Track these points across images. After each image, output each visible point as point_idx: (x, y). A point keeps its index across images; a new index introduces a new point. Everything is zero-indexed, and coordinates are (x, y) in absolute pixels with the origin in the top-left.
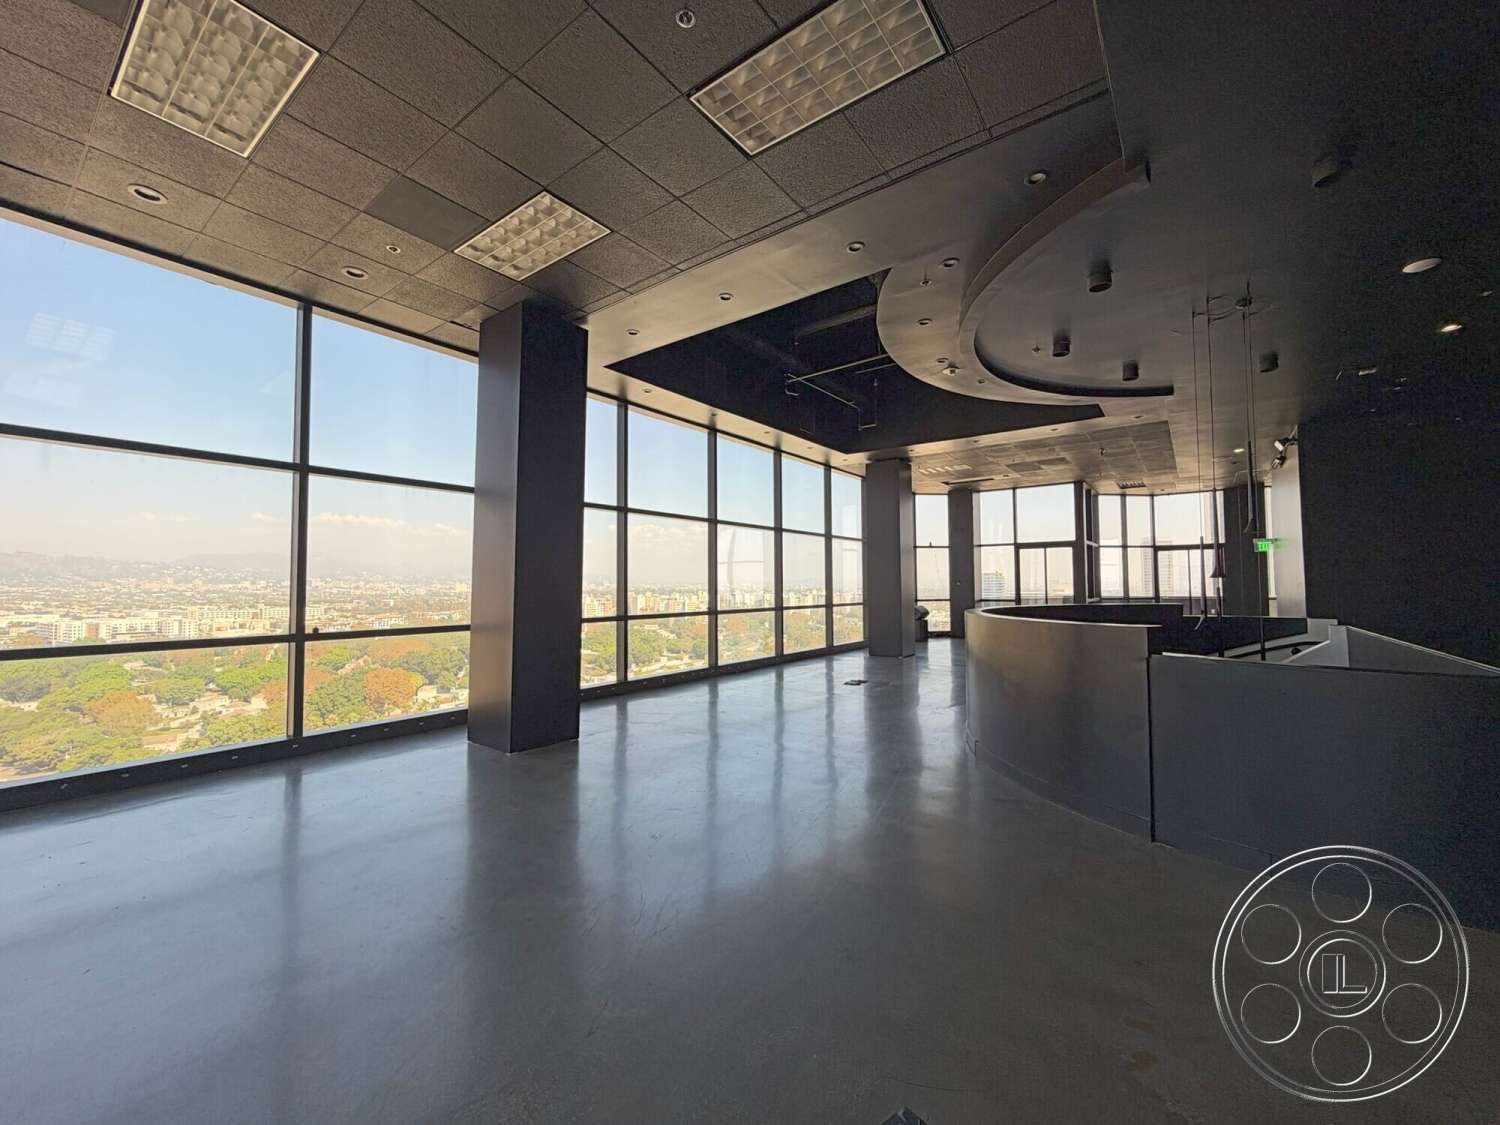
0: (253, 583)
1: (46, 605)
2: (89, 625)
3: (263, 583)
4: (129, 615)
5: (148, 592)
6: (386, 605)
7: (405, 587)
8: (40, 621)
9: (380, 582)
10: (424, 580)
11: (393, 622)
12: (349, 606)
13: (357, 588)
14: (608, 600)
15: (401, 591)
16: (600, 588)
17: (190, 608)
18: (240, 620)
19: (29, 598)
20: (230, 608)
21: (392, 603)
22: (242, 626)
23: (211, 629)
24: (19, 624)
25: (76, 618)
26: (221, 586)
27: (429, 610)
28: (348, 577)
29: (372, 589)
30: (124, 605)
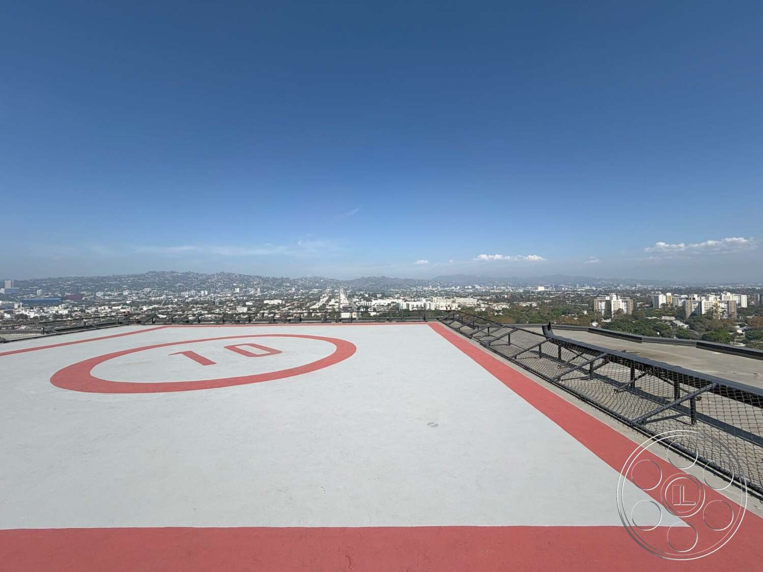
0: (456, 287)
1: (400, 296)
2: (407, 304)
3: (459, 287)
4: (418, 301)
5: (425, 291)
6: (504, 297)
7: (514, 289)
8: (397, 302)
9: (503, 286)
10: (523, 285)
11: (504, 307)
12: (488, 298)
13: (493, 289)
15: (511, 291)
17: (434, 298)
18: (448, 303)
19: (397, 293)
20: (446, 298)
21: (506, 296)
22: (449, 306)
23: (439, 307)
24: (393, 303)
25: (406, 301)
26: (445, 289)
27: (522, 301)
28: (490, 284)
29: (499, 289)
30: (418, 296)
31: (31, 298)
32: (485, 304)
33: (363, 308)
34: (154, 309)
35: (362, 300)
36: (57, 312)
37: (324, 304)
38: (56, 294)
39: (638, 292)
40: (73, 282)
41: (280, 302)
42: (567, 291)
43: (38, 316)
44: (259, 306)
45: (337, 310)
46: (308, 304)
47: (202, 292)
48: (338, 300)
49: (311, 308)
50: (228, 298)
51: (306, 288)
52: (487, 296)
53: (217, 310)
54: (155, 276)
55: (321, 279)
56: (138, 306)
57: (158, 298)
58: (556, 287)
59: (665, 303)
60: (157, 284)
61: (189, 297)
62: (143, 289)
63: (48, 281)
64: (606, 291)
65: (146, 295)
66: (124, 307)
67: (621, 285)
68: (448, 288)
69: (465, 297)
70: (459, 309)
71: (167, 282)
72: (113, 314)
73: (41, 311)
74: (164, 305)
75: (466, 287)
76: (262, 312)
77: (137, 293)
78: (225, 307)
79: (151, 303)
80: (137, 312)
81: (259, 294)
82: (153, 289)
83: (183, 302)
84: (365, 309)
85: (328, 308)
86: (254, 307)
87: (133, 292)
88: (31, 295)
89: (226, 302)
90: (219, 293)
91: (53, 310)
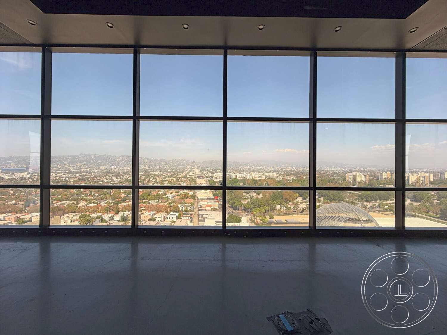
0: (263, 167)
1: (231, 171)
2: (236, 175)
3: (265, 167)
4: (242, 173)
5: (245, 169)
6: (291, 173)
7: (297, 168)
9: (290, 167)
10: (302, 166)
11: (293, 178)
12: (282, 173)
13: (285, 168)
14: (367, 174)
15: (295, 169)
16: (365, 170)
17: (251, 172)
20: (258, 173)
21: (293, 173)
22: (260, 177)
23: (254, 177)
25: (234, 174)
26: (257, 168)
27: (303, 175)
28: (282, 165)
29: (288, 169)
30: (241, 171)
31: (8, 168)
32: (281, 176)
33: (209, 177)
34: (83, 175)
35: (208, 173)
36: (23, 176)
37: (186, 175)
38: (24, 166)
39: (368, 171)
40: (34, 159)
41: (160, 173)
42: (327, 170)
43: (11, 178)
44: (147, 175)
45: (194, 178)
46: (176, 175)
47: (113, 167)
48: (194, 173)
49: (178, 176)
50: (128, 170)
51: (175, 166)
52: (281, 172)
53: (122, 177)
54: (84, 157)
55: (184, 161)
56: (74, 174)
57: (86, 169)
58: (321, 168)
59: (386, 177)
60: (86, 161)
61: (105, 169)
62: (77, 164)
63: (18, 158)
64: (350, 171)
65: (79, 168)
66: (65, 174)
67: (358, 168)
68: (259, 167)
69: (269, 172)
70: (267, 179)
71: (92, 160)
72: (58, 178)
73: (13, 175)
74: (89, 173)
75: (269, 167)
76: (148, 178)
77: (74, 167)
78: (126, 175)
79: (81, 172)
80: (72, 177)
81: (146, 169)
82: (83, 164)
83: (101, 172)
84: (210, 178)
85: (188, 177)
86: (144, 175)
87: (70, 165)
88: (8, 166)
89: (127, 172)
90: (123, 167)
91: (20, 175)
